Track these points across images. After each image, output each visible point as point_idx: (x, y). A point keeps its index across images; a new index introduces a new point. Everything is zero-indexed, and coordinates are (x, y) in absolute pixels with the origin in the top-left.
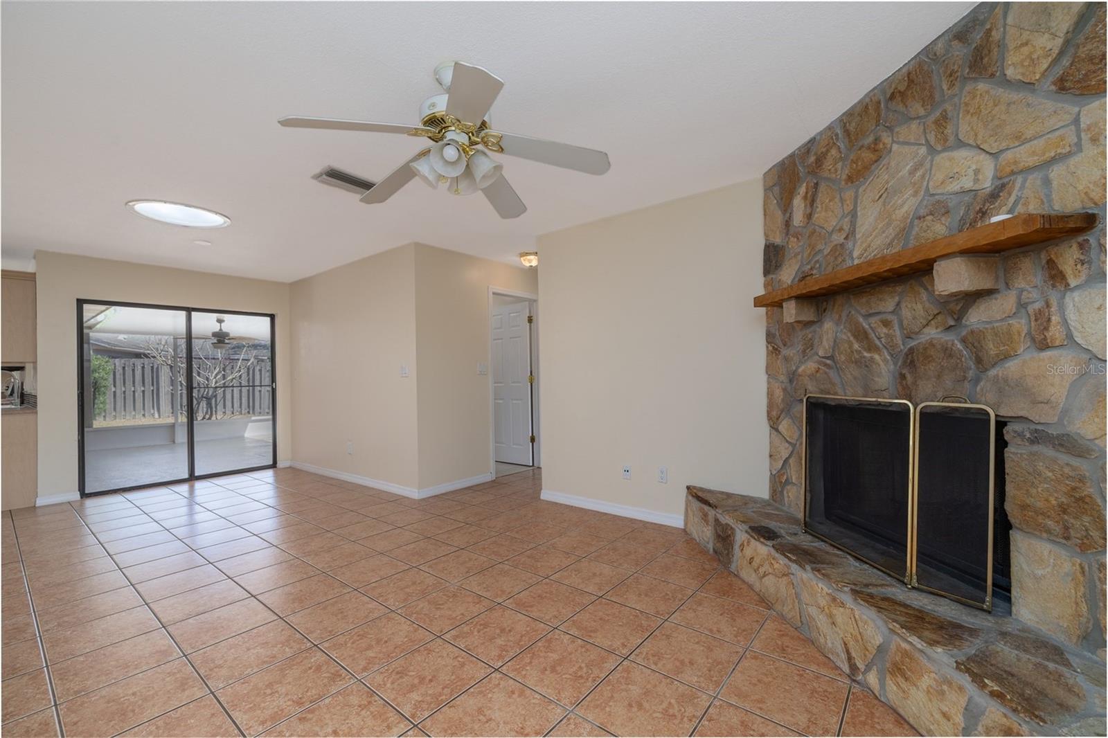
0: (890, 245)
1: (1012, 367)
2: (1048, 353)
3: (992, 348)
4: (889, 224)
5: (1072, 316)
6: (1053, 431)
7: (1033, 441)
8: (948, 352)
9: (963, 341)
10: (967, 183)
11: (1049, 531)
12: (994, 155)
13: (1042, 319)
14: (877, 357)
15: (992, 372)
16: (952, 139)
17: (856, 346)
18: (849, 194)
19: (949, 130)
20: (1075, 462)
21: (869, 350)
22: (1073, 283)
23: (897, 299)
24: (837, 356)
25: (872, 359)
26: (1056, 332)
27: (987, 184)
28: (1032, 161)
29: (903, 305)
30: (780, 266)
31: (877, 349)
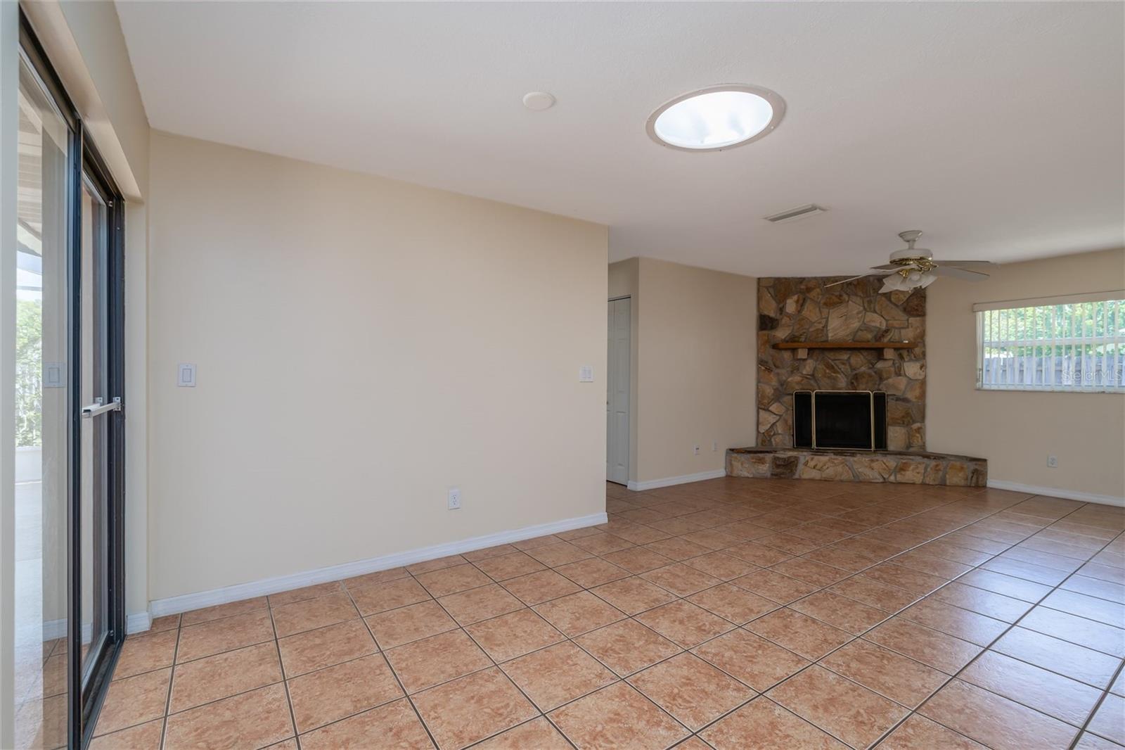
0: (847, 336)
1: (890, 381)
2: (900, 377)
3: (885, 375)
4: (848, 328)
5: (906, 369)
6: (901, 397)
7: (896, 400)
8: (870, 376)
9: (875, 372)
10: (878, 325)
11: (899, 423)
12: (887, 320)
13: (900, 368)
14: (839, 376)
15: (884, 382)
16: (872, 309)
17: (827, 371)
18: (825, 311)
19: (872, 306)
20: (907, 404)
21: (835, 373)
22: (906, 360)
23: (848, 356)
24: (816, 375)
25: (837, 377)
26: (902, 372)
27: (884, 327)
28: (897, 326)
29: (852, 358)
30: (775, 328)
31: (838, 373)
